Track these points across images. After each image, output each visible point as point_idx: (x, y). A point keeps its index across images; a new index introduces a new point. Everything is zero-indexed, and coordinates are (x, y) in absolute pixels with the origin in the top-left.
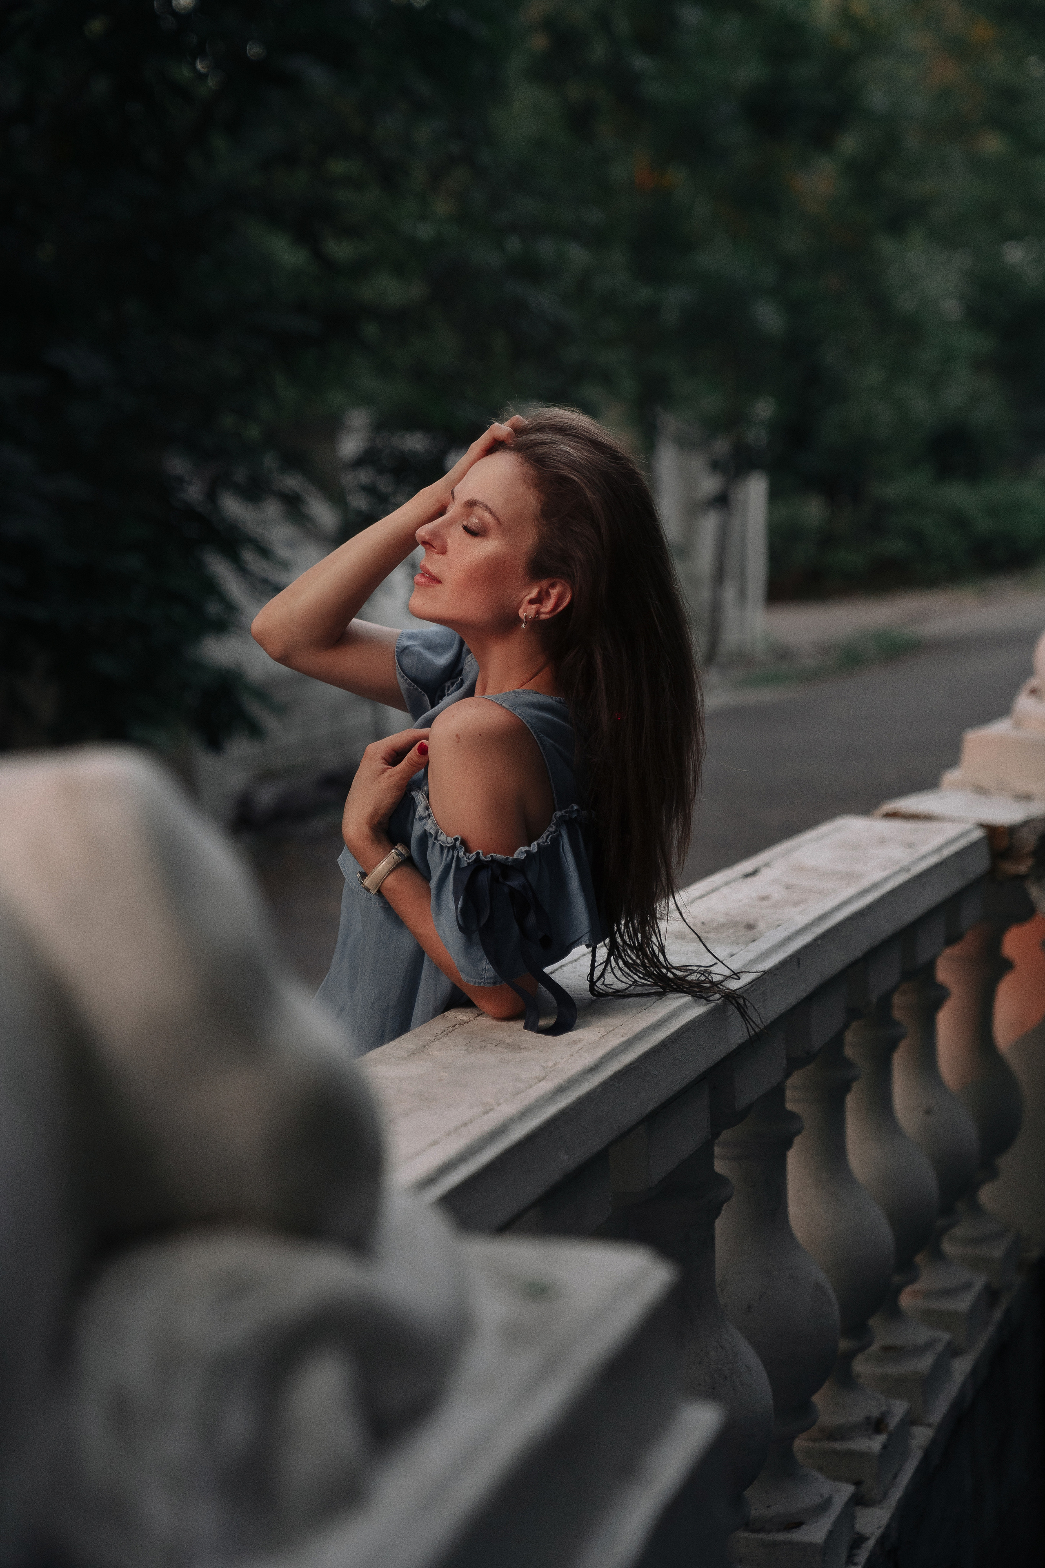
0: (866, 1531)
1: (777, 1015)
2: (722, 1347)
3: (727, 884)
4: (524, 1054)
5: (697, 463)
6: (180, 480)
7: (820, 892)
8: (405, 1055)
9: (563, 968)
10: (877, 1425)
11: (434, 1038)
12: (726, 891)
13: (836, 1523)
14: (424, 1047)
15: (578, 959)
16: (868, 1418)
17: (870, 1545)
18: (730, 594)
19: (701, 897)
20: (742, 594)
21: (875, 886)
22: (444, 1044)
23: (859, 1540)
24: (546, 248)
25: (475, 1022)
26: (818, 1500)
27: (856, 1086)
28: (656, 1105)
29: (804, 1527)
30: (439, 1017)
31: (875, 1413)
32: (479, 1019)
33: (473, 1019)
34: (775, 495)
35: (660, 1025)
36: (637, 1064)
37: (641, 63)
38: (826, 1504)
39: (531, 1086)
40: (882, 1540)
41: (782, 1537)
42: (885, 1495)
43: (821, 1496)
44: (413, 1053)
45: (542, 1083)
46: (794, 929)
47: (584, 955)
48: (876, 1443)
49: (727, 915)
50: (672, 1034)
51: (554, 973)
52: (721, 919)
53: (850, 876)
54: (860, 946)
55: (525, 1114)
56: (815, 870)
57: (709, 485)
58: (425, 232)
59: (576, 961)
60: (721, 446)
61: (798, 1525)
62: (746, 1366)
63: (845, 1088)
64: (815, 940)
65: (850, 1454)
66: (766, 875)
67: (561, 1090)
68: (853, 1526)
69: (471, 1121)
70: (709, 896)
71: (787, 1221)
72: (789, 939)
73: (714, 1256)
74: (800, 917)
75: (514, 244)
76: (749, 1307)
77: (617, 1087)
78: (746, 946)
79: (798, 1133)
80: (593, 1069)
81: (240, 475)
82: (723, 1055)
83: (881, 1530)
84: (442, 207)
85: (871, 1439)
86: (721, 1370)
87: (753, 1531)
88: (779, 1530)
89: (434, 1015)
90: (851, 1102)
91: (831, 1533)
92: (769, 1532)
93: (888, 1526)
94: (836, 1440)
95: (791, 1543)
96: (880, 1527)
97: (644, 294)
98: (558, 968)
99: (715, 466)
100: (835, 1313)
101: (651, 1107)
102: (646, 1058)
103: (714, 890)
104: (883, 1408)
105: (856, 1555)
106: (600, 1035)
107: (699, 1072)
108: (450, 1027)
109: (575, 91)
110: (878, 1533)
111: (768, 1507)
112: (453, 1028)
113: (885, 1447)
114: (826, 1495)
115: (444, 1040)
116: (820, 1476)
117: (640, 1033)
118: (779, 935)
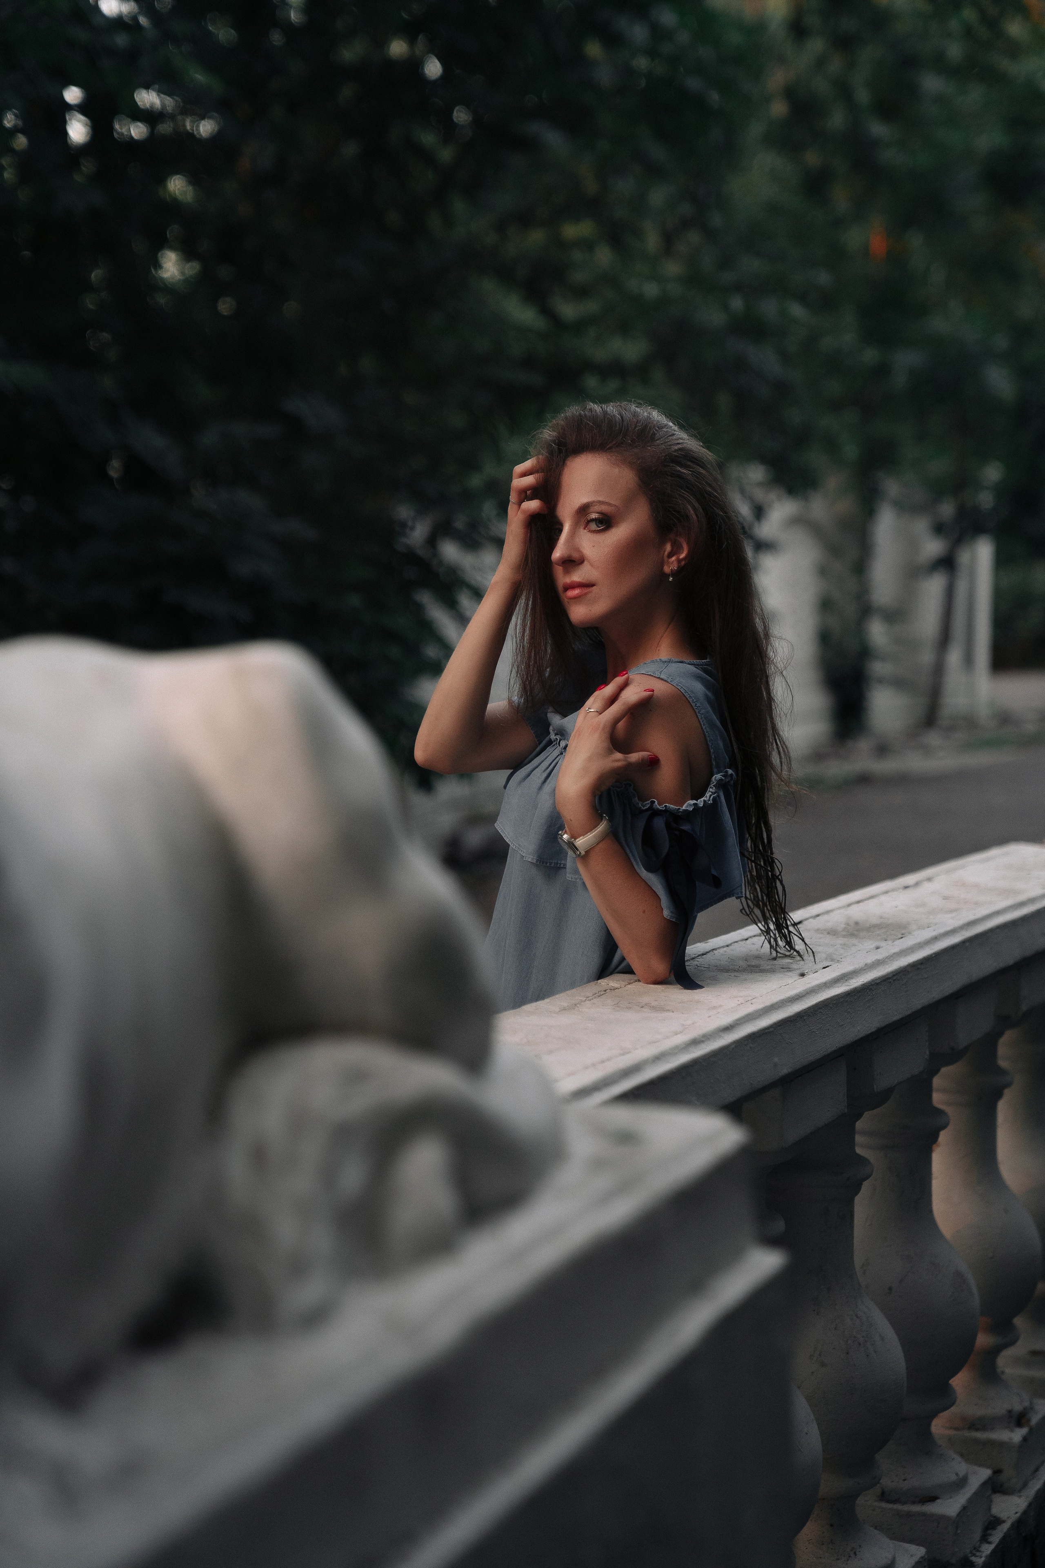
0: (1003, 1515)
1: (919, 1007)
2: (857, 1317)
3: (886, 892)
4: (665, 1014)
5: (921, 526)
6: (403, 525)
7: (976, 903)
8: (557, 1010)
9: (714, 951)
10: (1019, 1419)
11: (585, 999)
12: (884, 898)
13: (970, 1501)
14: (575, 1005)
15: (731, 944)
16: (1010, 1412)
17: (1006, 1527)
18: (954, 657)
19: (858, 902)
20: (969, 660)
21: (1032, 900)
22: (594, 1004)
23: (994, 1523)
24: (769, 308)
25: (626, 988)
26: (953, 1478)
27: (1008, 1094)
28: (790, 1070)
29: (938, 1501)
30: (592, 984)
31: (1017, 1407)
32: (629, 986)
33: (623, 986)
34: (1002, 561)
35: (797, 999)
36: (771, 1030)
37: (878, 129)
38: (962, 1482)
39: (668, 1037)
40: (1019, 1524)
41: (916, 1508)
42: (1025, 1485)
43: (957, 1474)
44: (565, 1009)
45: (679, 1036)
46: (942, 930)
47: (736, 942)
48: (1017, 1435)
49: (881, 917)
50: (809, 1008)
51: (705, 954)
52: (875, 921)
53: (1008, 892)
54: (1011, 954)
55: (658, 1058)
56: (976, 886)
57: (933, 547)
58: (651, 290)
59: (728, 946)
60: (947, 509)
61: (933, 1499)
62: (880, 1335)
63: (998, 1094)
64: (964, 942)
65: (991, 1443)
66: (928, 887)
67: (695, 1042)
68: (990, 1509)
69: (608, 1060)
70: (866, 902)
71: (931, 1211)
72: (935, 939)
73: (853, 1231)
74: (950, 922)
75: (737, 303)
76: (890, 1289)
77: (751, 1047)
78: (893, 942)
79: (944, 1127)
80: (728, 1029)
81: (460, 522)
82: (861, 1036)
83: (1018, 1515)
84: (673, 268)
85: (1012, 1431)
86: (855, 1337)
87: (889, 1502)
88: (913, 1503)
89: (589, 982)
90: (1004, 1111)
91: (964, 1508)
92: (904, 1503)
93: (1025, 1513)
94: (977, 1430)
95: (924, 1514)
96: (1016, 1513)
97: (870, 355)
98: (710, 951)
99: (939, 529)
100: (976, 1302)
101: (785, 1071)
102: (781, 1025)
103: (872, 897)
104: (1026, 1404)
105: (990, 1535)
106: (739, 1003)
107: (835, 1047)
108: (601, 991)
109: (812, 158)
110: (1014, 1517)
111: (904, 1480)
112: (604, 992)
113: (1025, 1439)
114: (961, 1474)
115: (595, 1001)
116: (958, 1459)
117: (777, 1003)
118: (928, 934)
